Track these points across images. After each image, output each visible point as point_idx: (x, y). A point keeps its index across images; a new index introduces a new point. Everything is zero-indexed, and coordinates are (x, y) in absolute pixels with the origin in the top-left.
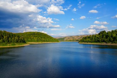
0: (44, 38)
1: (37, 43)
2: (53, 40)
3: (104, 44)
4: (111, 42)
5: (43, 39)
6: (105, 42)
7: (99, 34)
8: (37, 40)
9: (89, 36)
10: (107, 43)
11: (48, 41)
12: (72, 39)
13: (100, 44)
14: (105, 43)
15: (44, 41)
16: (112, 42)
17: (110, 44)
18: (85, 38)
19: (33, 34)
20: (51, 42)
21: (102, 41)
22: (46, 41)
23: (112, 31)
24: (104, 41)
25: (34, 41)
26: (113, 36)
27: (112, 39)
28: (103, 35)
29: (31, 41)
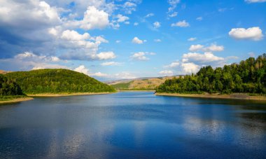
0: (77, 83)
1: (57, 95)
2: (98, 88)
3: (205, 95)
4: (219, 90)
5: (74, 86)
6: (208, 91)
7: (199, 74)
8: (58, 89)
9: (177, 77)
10: (210, 93)
11: (86, 91)
12: (146, 86)
13: (197, 95)
14: (207, 94)
15: (77, 90)
16: (221, 91)
17: (216, 95)
18: (169, 82)
19: (51, 74)
20: (93, 93)
21: (201, 90)
22: (81, 90)
23: (226, 67)
24: (205, 90)
25: (51, 91)
26: (224, 78)
27: (221, 85)
28: (204, 77)
29: (43, 91)
